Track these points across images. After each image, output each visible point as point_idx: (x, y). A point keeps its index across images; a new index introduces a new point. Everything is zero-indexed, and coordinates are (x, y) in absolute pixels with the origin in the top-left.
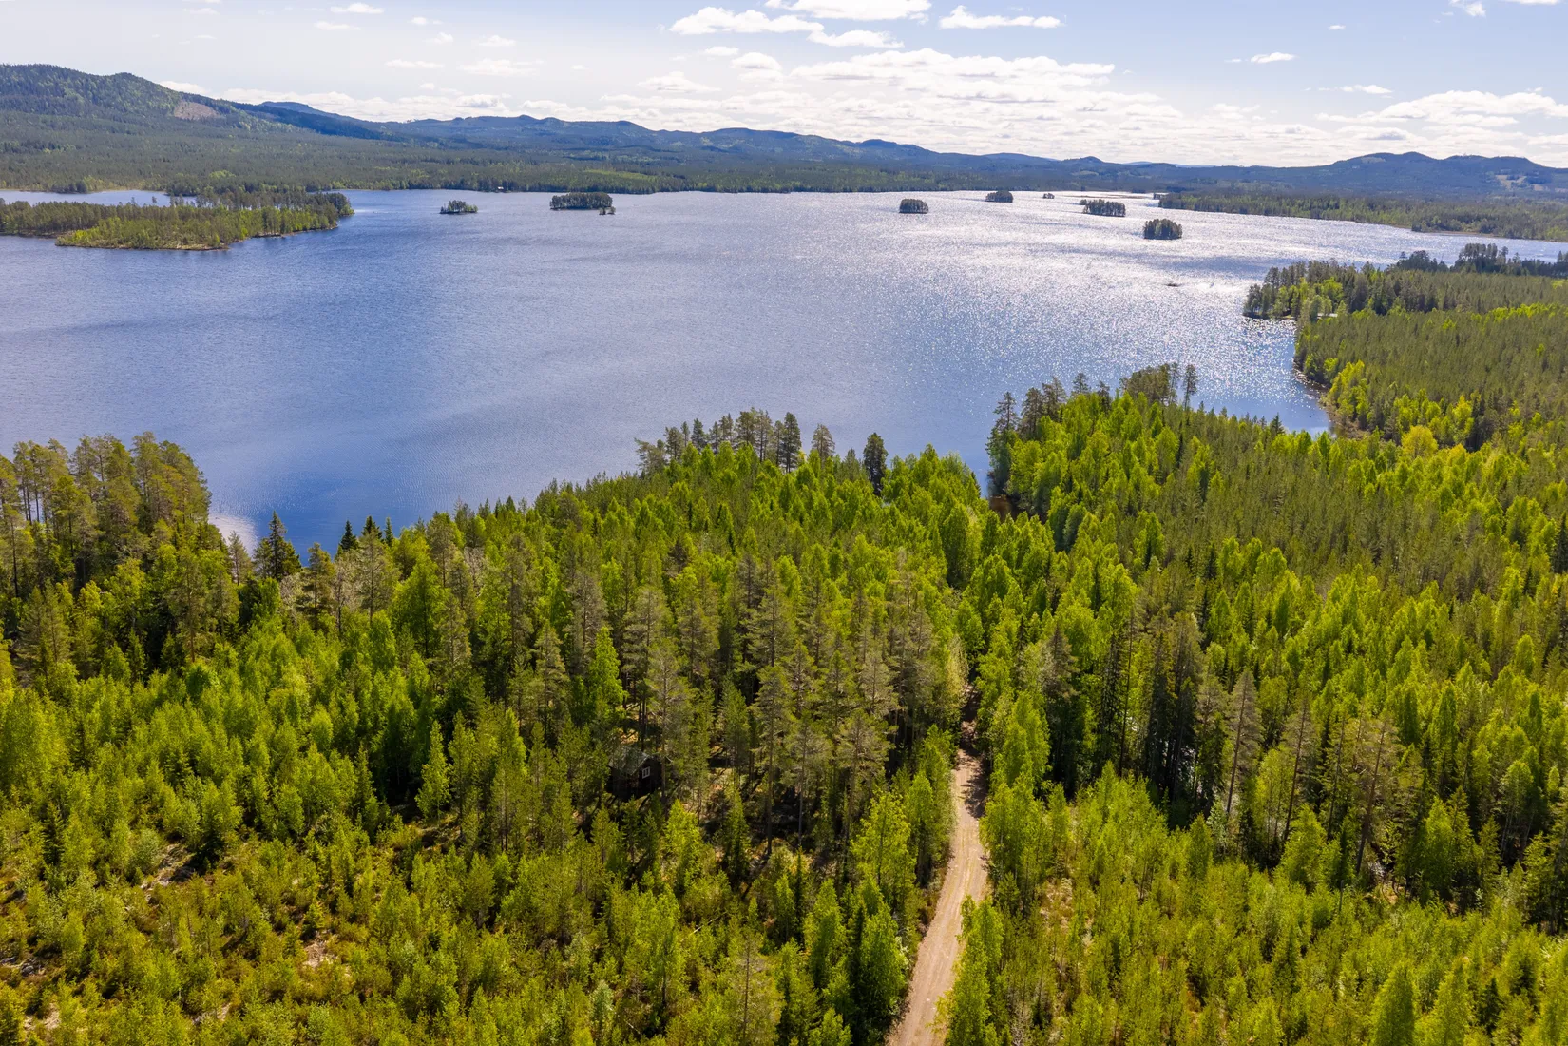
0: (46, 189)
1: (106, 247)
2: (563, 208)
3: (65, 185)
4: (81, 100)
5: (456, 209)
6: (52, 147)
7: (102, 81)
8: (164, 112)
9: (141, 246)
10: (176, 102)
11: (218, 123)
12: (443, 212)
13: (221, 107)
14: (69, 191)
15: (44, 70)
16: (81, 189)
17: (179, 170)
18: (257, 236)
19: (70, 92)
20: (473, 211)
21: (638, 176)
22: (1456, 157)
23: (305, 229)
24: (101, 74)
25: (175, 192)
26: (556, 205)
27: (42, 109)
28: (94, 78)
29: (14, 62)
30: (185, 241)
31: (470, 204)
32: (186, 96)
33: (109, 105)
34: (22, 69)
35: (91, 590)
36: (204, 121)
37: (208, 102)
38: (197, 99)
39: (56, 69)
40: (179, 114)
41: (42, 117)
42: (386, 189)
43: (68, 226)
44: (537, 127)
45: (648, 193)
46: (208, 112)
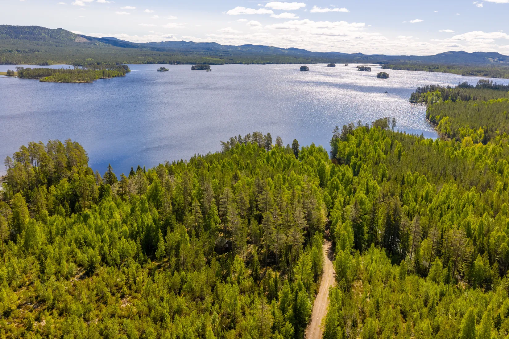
0: (36, 64)
1: (55, 82)
2: (195, 69)
3: (42, 63)
4: (47, 36)
5: (162, 70)
6: (38, 51)
7: (53, 31)
8: (72, 40)
9: (66, 81)
10: (76, 37)
11: (89, 44)
12: (158, 71)
13: (90, 38)
14: (43, 65)
15: (35, 27)
16: (47, 64)
17: (77, 58)
18: (101, 78)
19: (43, 34)
20: (167, 70)
21: (218, 59)
22: (475, 52)
23: (116, 76)
24: (53, 28)
25: (76, 65)
26: (193, 68)
27: (35, 39)
28: (50, 30)
29: (26, 25)
30: (79, 80)
31: (166, 68)
32: (79, 35)
33: (55, 38)
34: (29, 27)
35: (52, 188)
36: (84, 43)
37: (85, 37)
38: (82, 36)
39: (39, 27)
40: (77, 40)
41: (34, 42)
42: (140, 64)
43: (43, 75)
44: (187, 44)
45: (221, 64)
46: (85, 40)
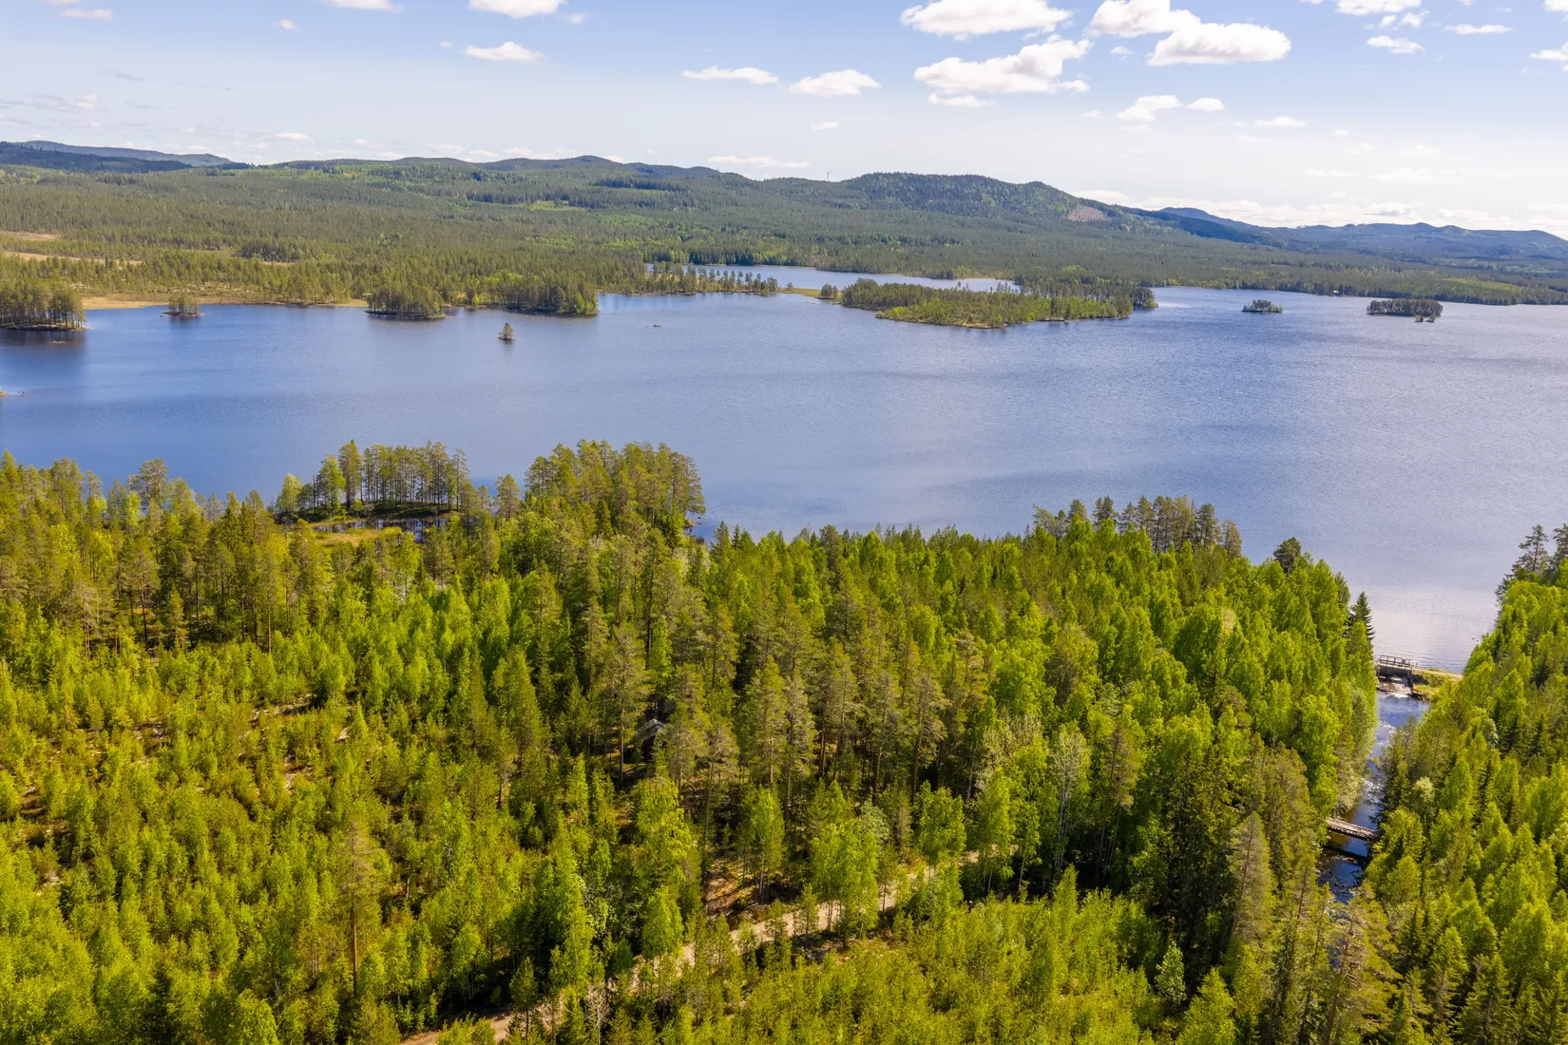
0: (925, 275)
1: (909, 320)
2: (1382, 314)
3: (938, 272)
4: (993, 204)
5: (1260, 309)
6: (953, 242)
7: (1014, 189)
8: (1058, 215)
9: (937, 321)
10: (1073, 206)
11: (1107, 225)
12: (1245, 310)
13: (1110, 211)
14: (940, 277)
15: (970, 178)
16: (950, 277)
17: (1039, 264)
18: (1043, 320)
19: (985, 197)
20: (1277, 311)
21: (1474, 281)
23: (1091, 317)
24: (1017, 182)
25: (1019, 281)
26: (1374, 310)
27: (960, 211)
28: (1009, 185)
29: (950, 173)
30: (970, 320)
31: (1275, 304)
32: (1084, 202)
33: (1013, 209)
34: (956, 178)
36: (1091, 223)
37: (1101, 207)
38: (1092, 204)
39: (982, 178)
40: (1072, 217)
41: (956, 217)
42: (1218, 288)
44: (1434, 235)
46: (1097, 215)
